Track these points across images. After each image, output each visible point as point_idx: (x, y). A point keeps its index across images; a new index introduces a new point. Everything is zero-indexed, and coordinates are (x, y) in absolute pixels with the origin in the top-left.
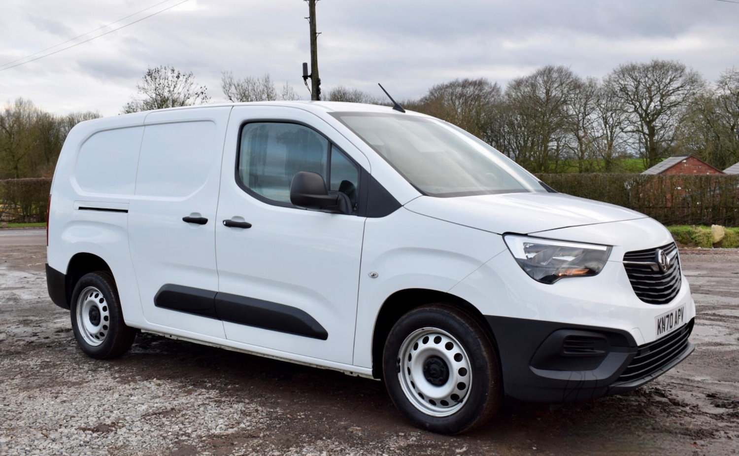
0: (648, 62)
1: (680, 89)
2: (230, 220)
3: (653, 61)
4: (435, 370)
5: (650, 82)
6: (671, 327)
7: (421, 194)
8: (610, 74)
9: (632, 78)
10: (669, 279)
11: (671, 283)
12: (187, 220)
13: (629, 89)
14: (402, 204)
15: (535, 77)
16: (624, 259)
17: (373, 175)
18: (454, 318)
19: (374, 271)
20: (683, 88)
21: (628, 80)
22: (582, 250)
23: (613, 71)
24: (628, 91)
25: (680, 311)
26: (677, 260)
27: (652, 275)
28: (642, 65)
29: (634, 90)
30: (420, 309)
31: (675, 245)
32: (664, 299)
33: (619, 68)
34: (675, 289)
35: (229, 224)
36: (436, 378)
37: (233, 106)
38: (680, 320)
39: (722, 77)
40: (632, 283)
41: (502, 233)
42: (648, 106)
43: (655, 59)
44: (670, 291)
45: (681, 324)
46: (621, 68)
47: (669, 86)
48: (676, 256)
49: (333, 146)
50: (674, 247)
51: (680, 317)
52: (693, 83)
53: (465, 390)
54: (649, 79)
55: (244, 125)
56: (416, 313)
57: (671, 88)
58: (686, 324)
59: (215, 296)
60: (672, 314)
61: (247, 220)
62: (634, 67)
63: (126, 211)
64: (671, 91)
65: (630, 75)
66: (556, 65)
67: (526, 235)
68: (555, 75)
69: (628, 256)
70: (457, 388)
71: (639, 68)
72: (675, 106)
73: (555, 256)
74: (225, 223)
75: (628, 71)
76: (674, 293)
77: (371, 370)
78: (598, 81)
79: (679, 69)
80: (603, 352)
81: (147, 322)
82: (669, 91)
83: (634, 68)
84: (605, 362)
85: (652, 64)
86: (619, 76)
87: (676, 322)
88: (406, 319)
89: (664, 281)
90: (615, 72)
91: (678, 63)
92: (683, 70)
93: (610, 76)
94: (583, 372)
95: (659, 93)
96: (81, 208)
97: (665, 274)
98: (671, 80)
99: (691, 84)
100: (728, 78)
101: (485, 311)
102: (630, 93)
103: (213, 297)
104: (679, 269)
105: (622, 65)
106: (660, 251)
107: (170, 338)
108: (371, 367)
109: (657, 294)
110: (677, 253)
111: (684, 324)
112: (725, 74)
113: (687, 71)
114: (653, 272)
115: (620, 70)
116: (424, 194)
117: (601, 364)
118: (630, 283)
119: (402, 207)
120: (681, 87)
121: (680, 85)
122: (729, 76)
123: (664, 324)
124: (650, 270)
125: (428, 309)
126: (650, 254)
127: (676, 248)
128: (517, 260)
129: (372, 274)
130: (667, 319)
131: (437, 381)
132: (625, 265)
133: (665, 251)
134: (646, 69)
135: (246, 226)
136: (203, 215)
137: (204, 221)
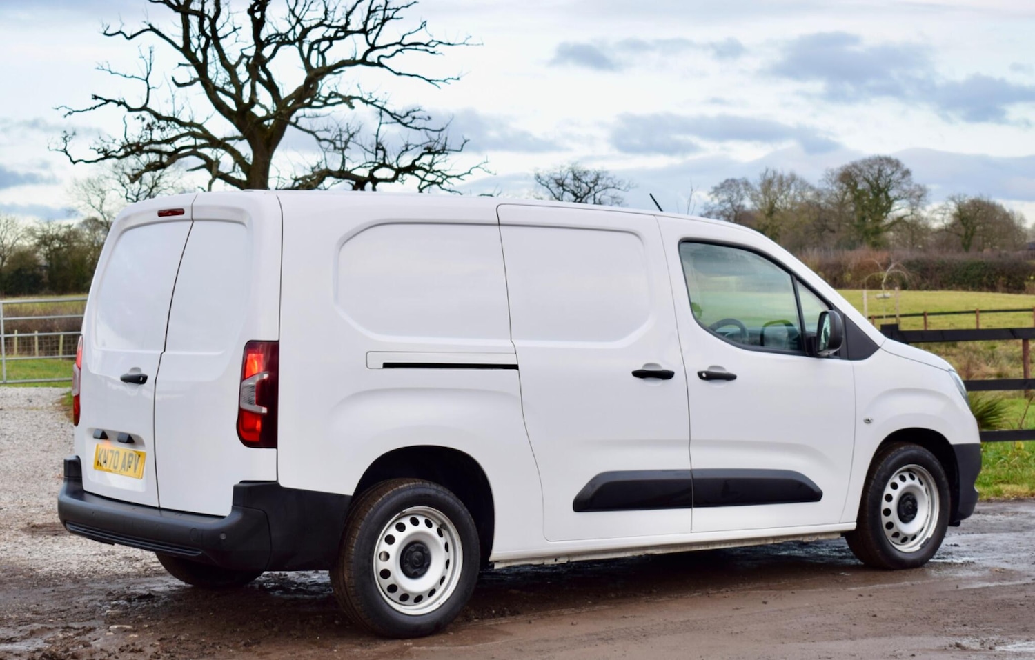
2: (709, 371)
4: (911, 506)
12: (639, 374)
14: (880, 346)
19: (868, 417)
35: (709, 376)
59: (692, 475)
61: (729, 370)
63: (515, 367)
74: (702, 375)
77: (855, 524)
81: (548, 542)
96: (386, 365)
103: (690, 477)
108: (856, 520)
119: (880, 349)
135: (731, 377)
136: (665, 367)
137: (667, 375)
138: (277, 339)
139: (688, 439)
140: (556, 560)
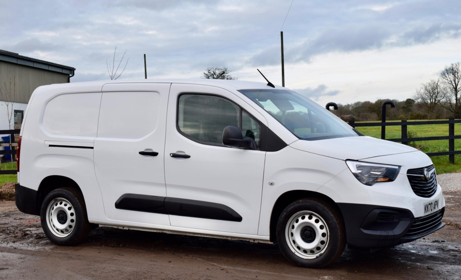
2: (175, 154)
6: (432, 210)
7: (297, 139)
10: (430, 184)
11: (432, 187)
12: (142, 153)
14: (288, 144)
16: (407, 173)
17: (269, 128)
19: (271, 181)
22: (385, 168)
25: (437, 202)
26: (434, 175)
27: (421, 182)
31: (433, 166)
32: (428, 195)
34: (434, 190)
35: (175, 156)
37: (171, 83)
38: (436, 207)
40: (411, 186)
41: (345, 160)
44: (431, 191)
45: (437, 210)
48: (434, 172)
49: (243, 110)
50: (433, 167)
51: (437, 205)
53: (324, 245)
55: (180, 95)
58: (440, 210)
59: (164, 200)
60: (432, 203)
61: (187, 153)
63: (92, 148)
67: (357, 161)
69: (409, 171)
70: (320, 244)
73: (372, 171)
74: (172, 155)
76: (433, 192)
77: (269, 237)
80: (398, 221)
81: (108, 219)
84: (398, 226)
87: (434, 208)
89: (428, 185)
94: (387, 231)
96: (50, 146)
97: (428, 182)
101: (337, 200)
103: (163, 200)
104: (436, 179)
106: (426, 169)
107: (123, 229)
108: (269, 235)
109: (424, 192)
110: (434, 171)
111: (438, 210)
114: (422, 180)
116: (300, 138)
117: (397, 227)
118: (410, 186)
119: (288, 146)
123: (428, 208)
124: (420, 179)
126: (420, 171)
127: (434, 168)
128: (353, 173)
129: (271, 183)
130: (429, 206)
132: (408, 176)
133: (428, 169)
135: (187, 157)
137: (155, 154)
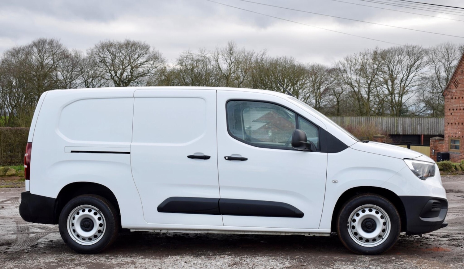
0: (122, 41)
1: (145, 63)
3: (126, 40)
4: (369, 225)
5: (123, 57)
8: (92, 48)
9: (110, 52)
13: (107, 62)
15: (31, 47)
18: (381, 199)
20: (147, 63)
21: (106, 53)
23: (94, 46)
24: (106, 63)
28: (118, 42)
29: (111, 62)
30: (361, 196)
33: (99, 44)
36: (370, 229)
39: (181, 56)
42: (122, 74)
43: (128, 39)
46: (101, 44)
47: (137, 60)
52: (155, 59)
54: (122, 54)
56: (359, 198)
57: (139, 62)
62: (111, 43)
64: (139, 65)
65: (108, 50)
66: (48, 38)
68: (47, 46)
71: (115, 45)
72: (141, 76)
75: (107, 46)
78: (82, 53)
79: (146, 48)
82: (137, 64)
83: (111, 45)
85: (125, 42)
86: (99, 50)
88: (353, 202)
90: (96, 47)
91: (144, 43)
92: (148, 49)
93: (92, 50)
95: (129, 65)
98: (139, 56)
99: (154, 60)
100: (185, 57)
102: (108, 64)
105: (102, 42)
112: (183, 54)
113: (151, 50)
115: (100, 45)
120: (146, 61)
121: (145, 60)
122: (186, 56)
125: (366, 196)
131: (371, 230)
134: (121, 47)
136: (206, 154)
138: (31, 142)
139: (218, 185)
140: (161, 231)
